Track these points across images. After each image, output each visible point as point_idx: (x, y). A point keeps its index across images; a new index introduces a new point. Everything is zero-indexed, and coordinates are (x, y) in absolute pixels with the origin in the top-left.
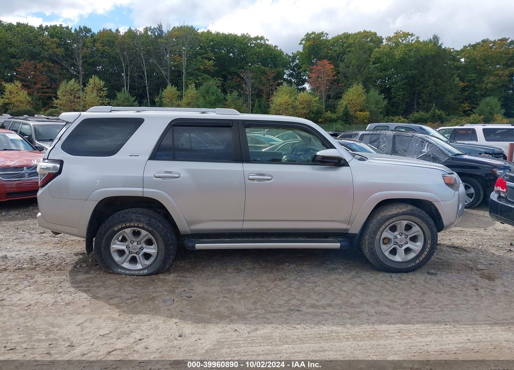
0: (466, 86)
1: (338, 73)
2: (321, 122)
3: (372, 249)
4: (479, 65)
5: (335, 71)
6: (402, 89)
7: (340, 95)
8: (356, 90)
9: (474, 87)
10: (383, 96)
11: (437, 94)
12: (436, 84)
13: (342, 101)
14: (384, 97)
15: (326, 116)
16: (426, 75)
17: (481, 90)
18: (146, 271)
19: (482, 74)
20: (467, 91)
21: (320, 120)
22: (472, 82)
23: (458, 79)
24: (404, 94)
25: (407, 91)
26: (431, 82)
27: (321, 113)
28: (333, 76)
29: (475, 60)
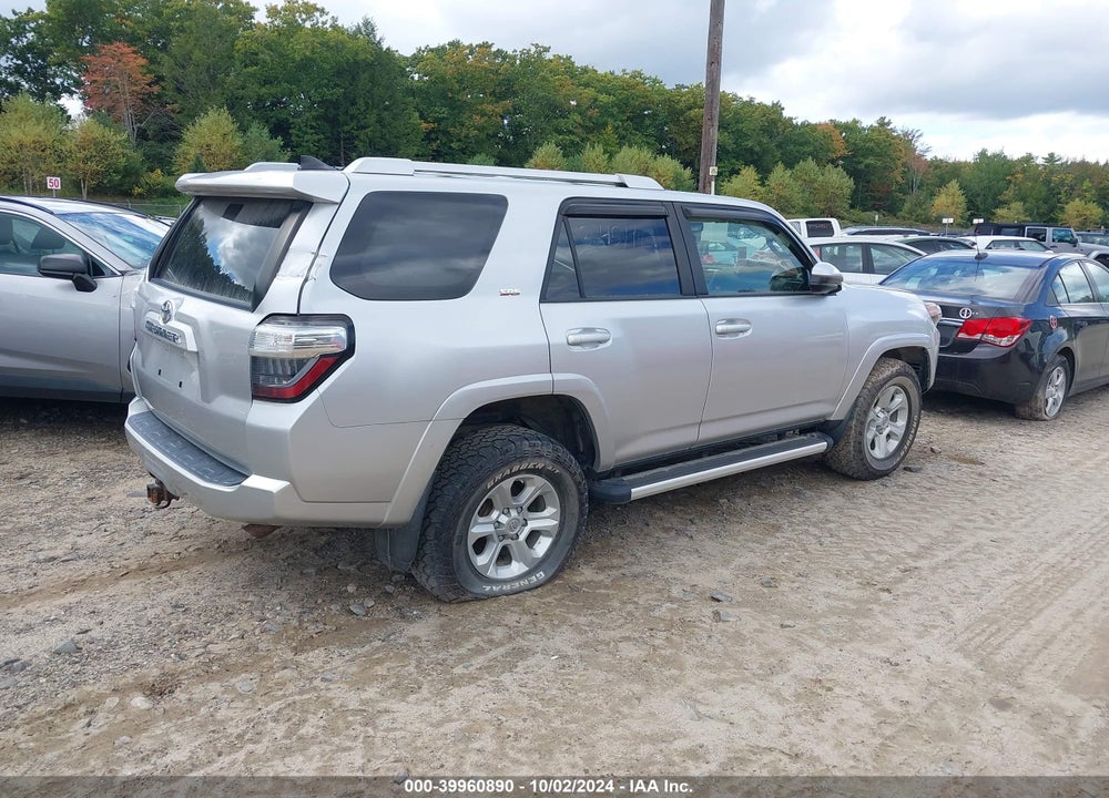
0: (432, 131)
1: (159, 79)
2: (141, 196)
3: (860, 443)
4: (451, 90)
5: (150, 72)
6: (312, 127)
7: (174, 133)
8: (216, 122)
9: (446, 133)
10: (279, 141)
11: (383, 143)
12: (380, 121)
13: (183, 147)
14: (282, 143)
15: (151, 182)
16: (361, 102)
17: (459, 140)
18: (541, 575)
19: (456, 107)
20: (435, 140)
21: (137, 190)
22: (443, 124)
23: (417, 114)
24: (320, 140)
25: (323, 134)
26: (372, 118)
27: (137, 174)
28: (149, 85)
29: (444, 80)
